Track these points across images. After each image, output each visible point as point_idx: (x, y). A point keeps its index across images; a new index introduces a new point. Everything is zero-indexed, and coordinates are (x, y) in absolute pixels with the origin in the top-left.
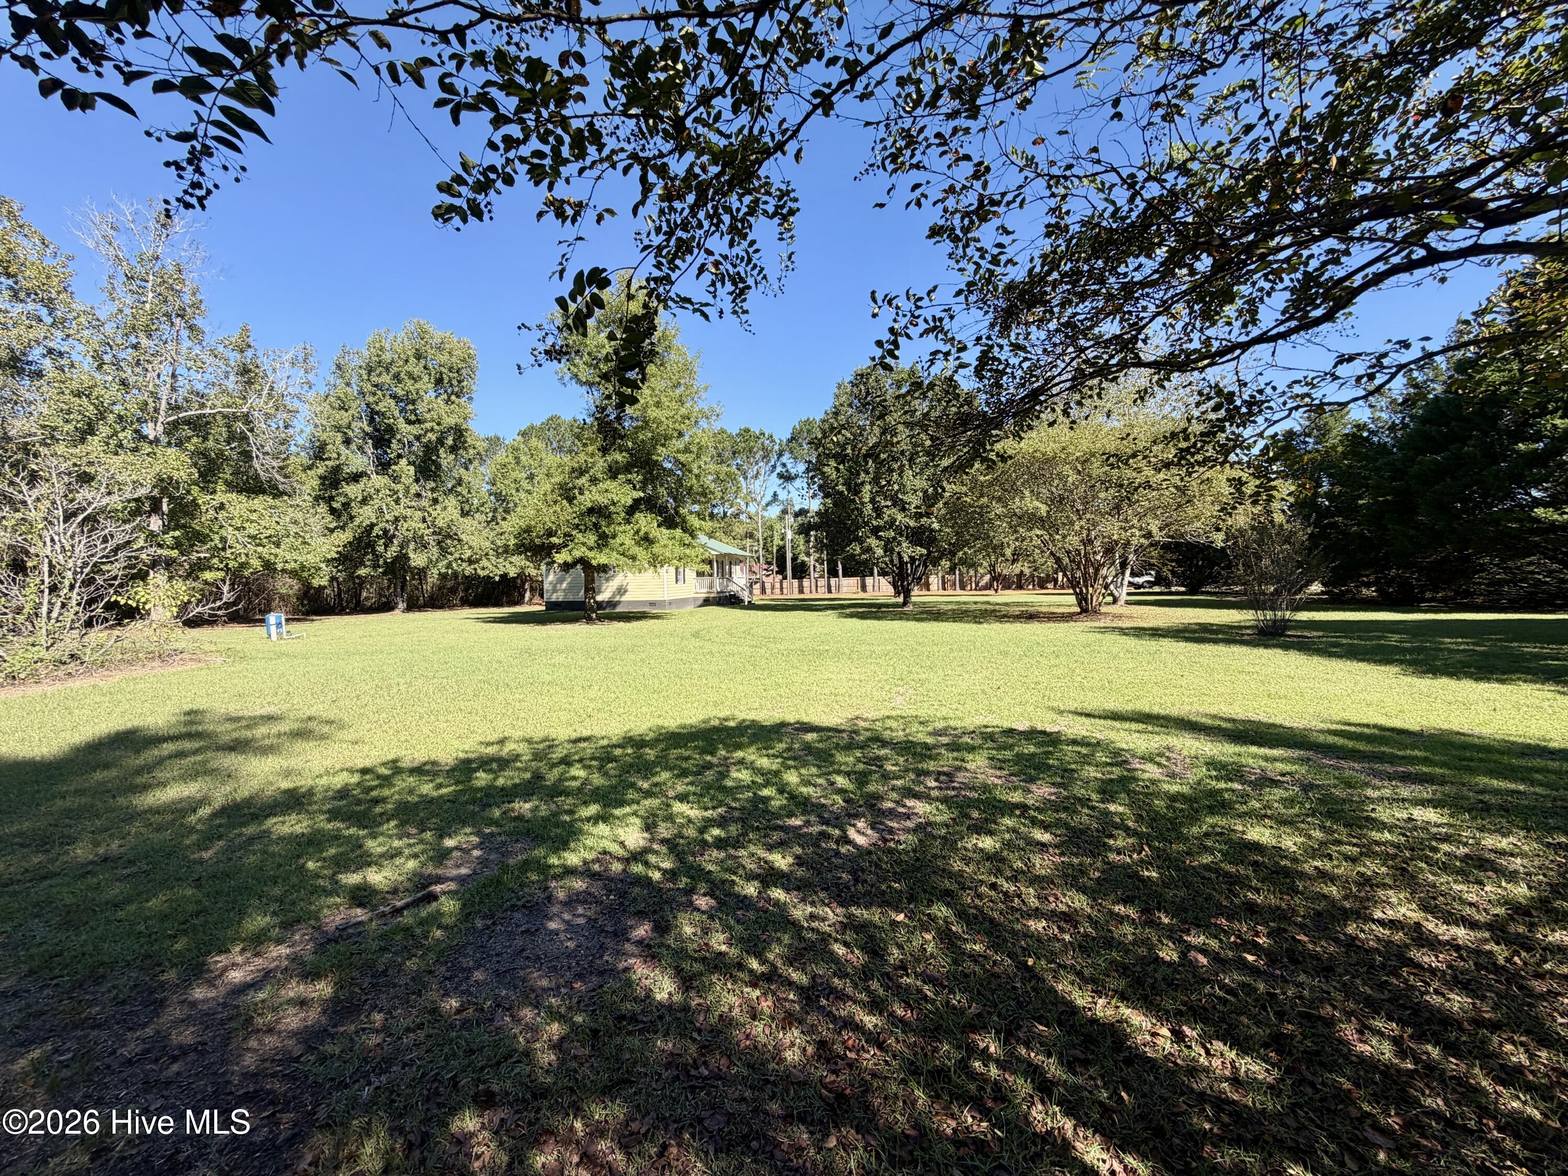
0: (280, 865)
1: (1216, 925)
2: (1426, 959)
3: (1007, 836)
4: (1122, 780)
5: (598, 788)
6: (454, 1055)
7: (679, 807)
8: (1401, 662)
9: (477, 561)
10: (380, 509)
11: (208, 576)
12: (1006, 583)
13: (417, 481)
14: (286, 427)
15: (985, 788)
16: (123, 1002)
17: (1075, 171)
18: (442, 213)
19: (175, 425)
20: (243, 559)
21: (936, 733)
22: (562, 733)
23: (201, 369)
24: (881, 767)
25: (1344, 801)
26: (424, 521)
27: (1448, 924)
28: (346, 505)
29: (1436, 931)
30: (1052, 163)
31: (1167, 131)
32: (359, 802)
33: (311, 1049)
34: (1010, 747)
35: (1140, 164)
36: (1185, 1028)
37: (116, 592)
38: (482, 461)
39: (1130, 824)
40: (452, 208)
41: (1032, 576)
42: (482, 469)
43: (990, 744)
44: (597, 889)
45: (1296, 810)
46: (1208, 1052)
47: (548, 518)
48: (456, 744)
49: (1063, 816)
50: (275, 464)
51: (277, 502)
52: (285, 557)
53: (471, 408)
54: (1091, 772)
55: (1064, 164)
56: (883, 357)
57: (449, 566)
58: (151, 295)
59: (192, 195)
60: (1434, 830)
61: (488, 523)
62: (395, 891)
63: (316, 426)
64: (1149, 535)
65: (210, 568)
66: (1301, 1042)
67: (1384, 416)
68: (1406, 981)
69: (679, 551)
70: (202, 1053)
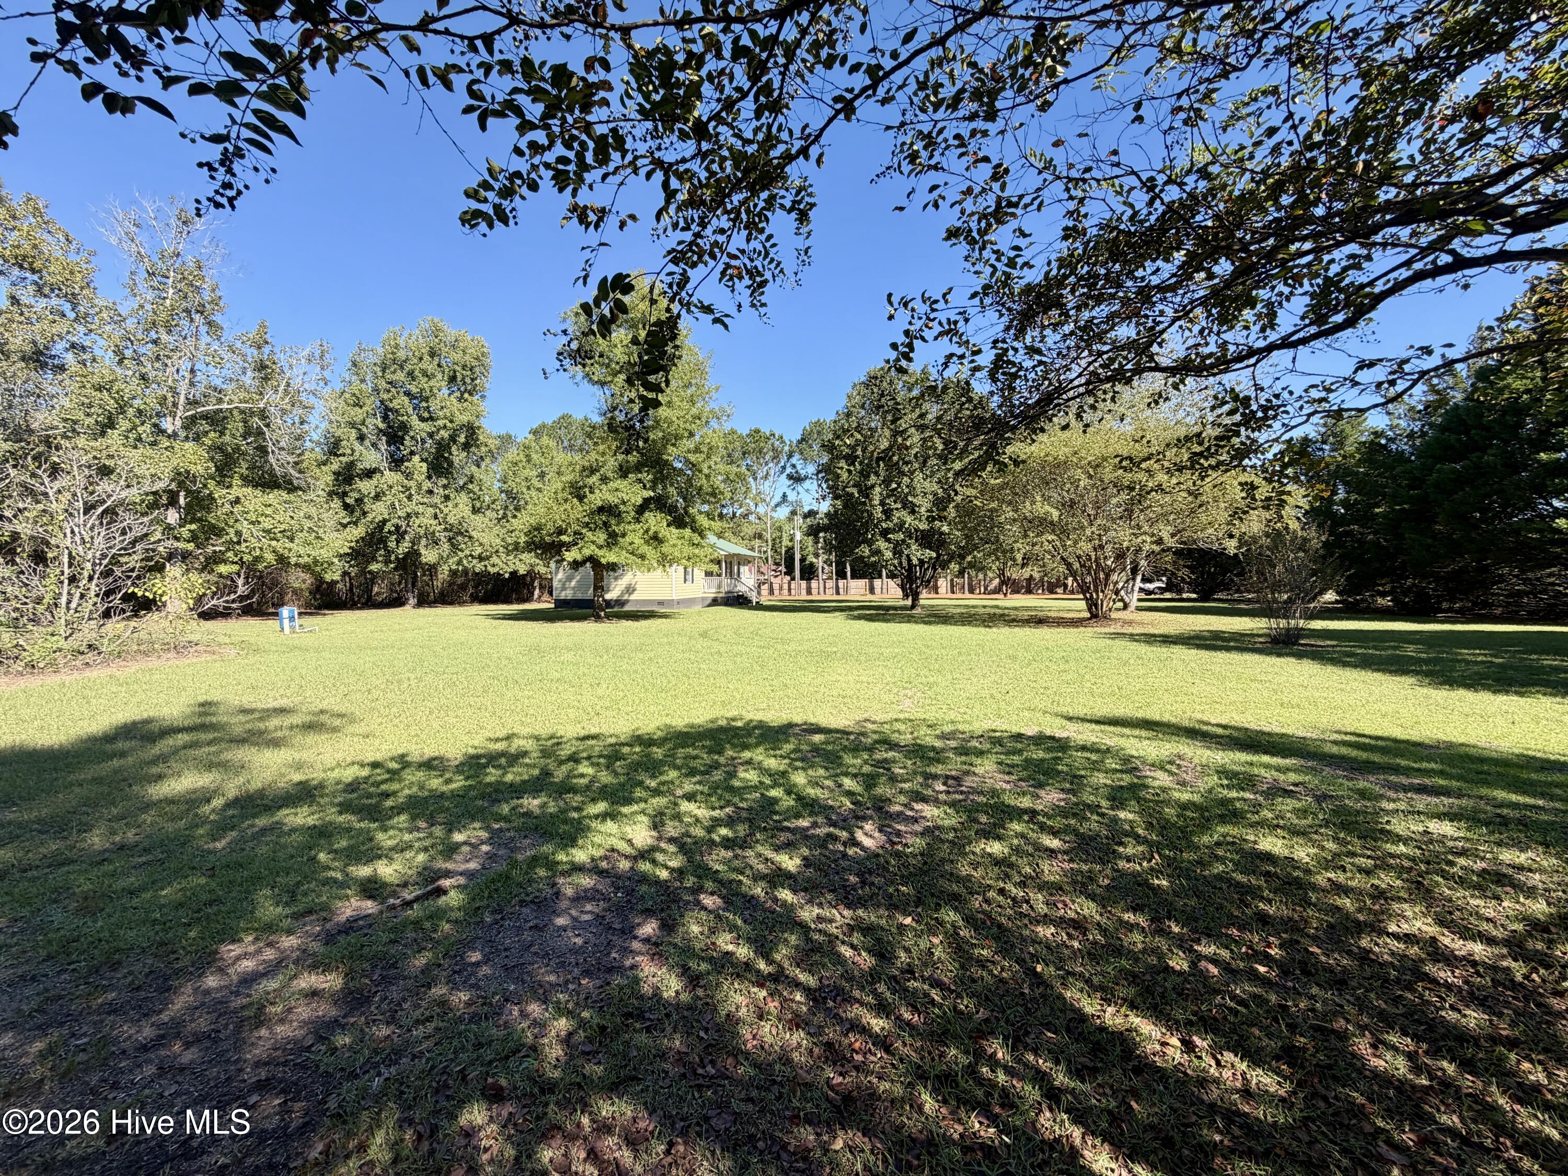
0: (292, 857)
1: (1227, 935)
2: (1442, 974)
3: (1016, 842)
4: (1133, 788)
5: (606, 786)
6: (463, 1048)
7: (686, 806)
8: (1416, 673)
9: (488, 558)
10: (393, 504)
11: (223, 569)
12: (1016, 587)
13: (429, 477)
14: (302, 423)
15: (994, 793)
16: (138, 988)
17: (1095, 173)
18: (470, 219)
19: (193, 420)
20: (258, 553)
21: (943, 737)
22: (570, 730)
23: (219, 365)
24: (889, 769)
25: (1358, 812)
26: (436, 517)
27: (1465, 939)
28: (359, 501)
29: (1452, 946)
30: (1071, 166)
31: (1188, 135)
32: (369, 796)
33: (321, 1039)
34: (1019, 752)
35: (1159, 166)
36: (1195, 1038)
37: (133, 584)
38: (494, 458)
39: (1140, 831)
40: (477, 214)
41: (1042, 580)
42: (493, 466)
43: (998, 749)
44: (604, 885)
45: (1309, 821)
46: (1218, 1063)
47: (559, 516)
48: (466, 739)
49: (1073, 822)
50: (291, 459)
51: (292, 497)
52: (298, 551)
53: (484, 406)
54: (1101, 779)
55: (1082, 167)
56: (898, 360)
57: (459, 563)
58: (171, 291)
59: (222, 195)
60: (1451, 844)
61: (499, 520)
62: (405, 885)
63: (331, 422)
64: (1160, 541)
65: (225, 562)
66: (1313, 1055)
67: (1403, 423)
68: (1421, 997)
69: (688, 550)
70: (216, 1041)
